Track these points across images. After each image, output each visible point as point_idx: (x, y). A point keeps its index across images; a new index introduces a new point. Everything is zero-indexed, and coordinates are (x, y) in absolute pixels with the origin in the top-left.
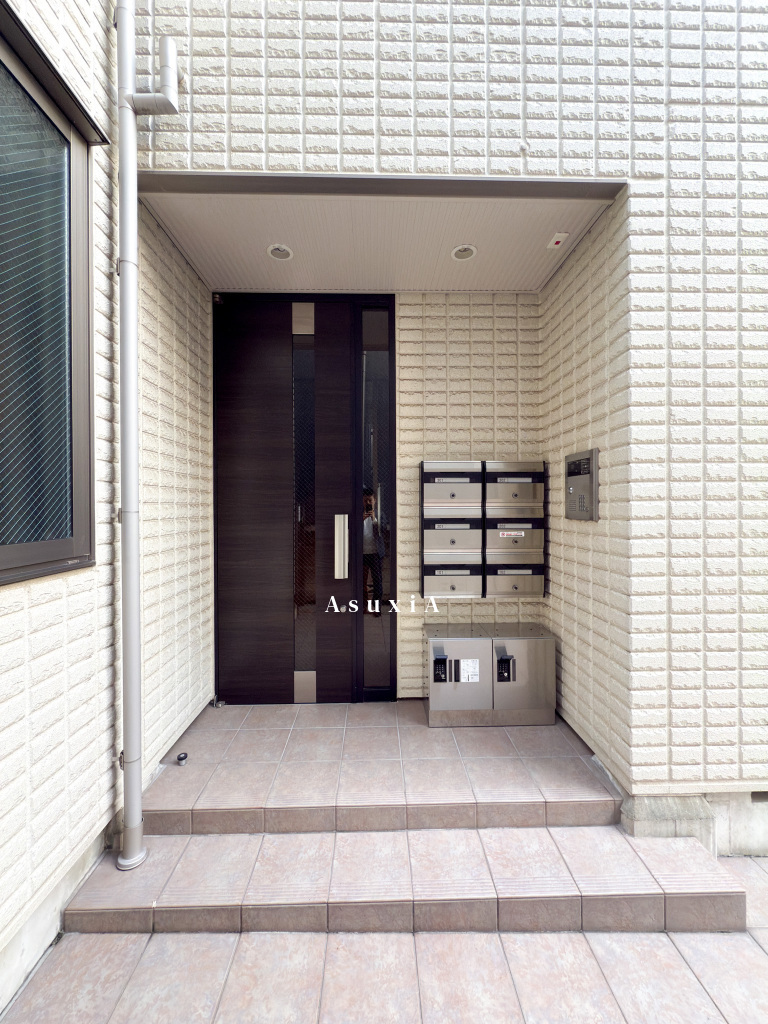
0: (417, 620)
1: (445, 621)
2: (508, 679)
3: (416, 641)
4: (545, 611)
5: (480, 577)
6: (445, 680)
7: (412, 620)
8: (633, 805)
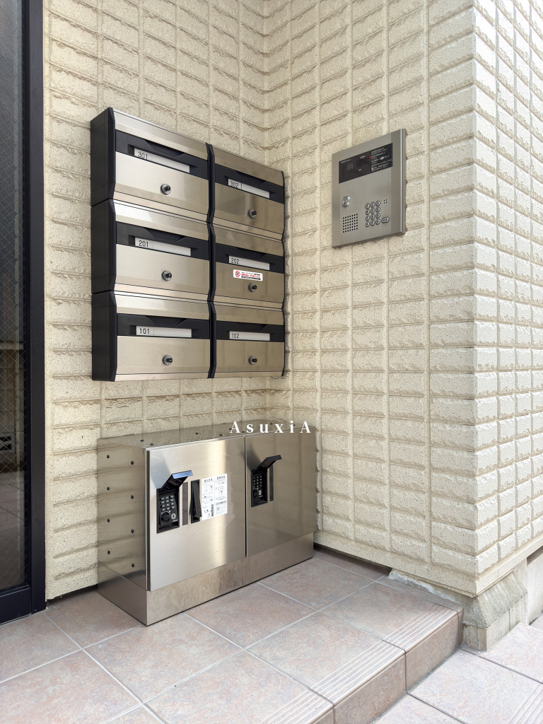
0: (86, 432)
1: (137, 430)
2: (264, 499)
3: (85, 474)
4: (280, 399)
5: (208, 341)
6: (176, 524)
7: (79, 433)
8: (479, 608)
